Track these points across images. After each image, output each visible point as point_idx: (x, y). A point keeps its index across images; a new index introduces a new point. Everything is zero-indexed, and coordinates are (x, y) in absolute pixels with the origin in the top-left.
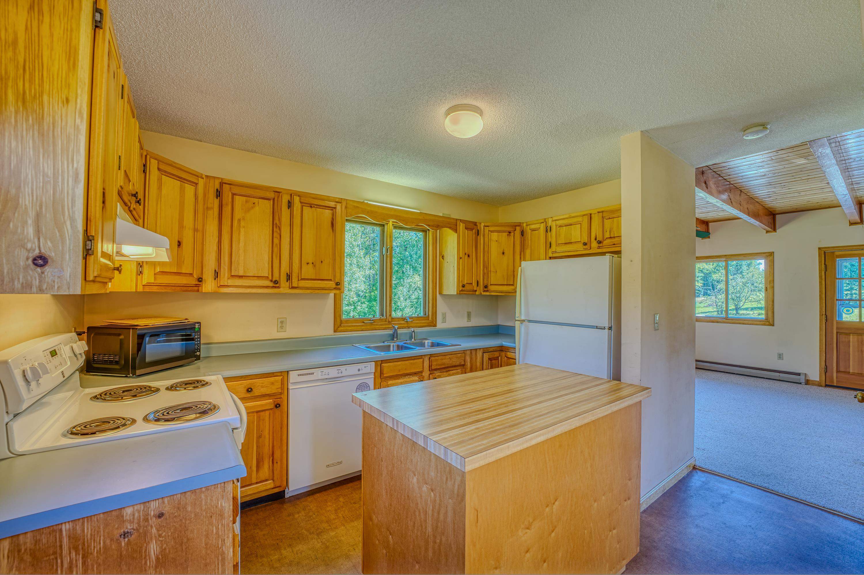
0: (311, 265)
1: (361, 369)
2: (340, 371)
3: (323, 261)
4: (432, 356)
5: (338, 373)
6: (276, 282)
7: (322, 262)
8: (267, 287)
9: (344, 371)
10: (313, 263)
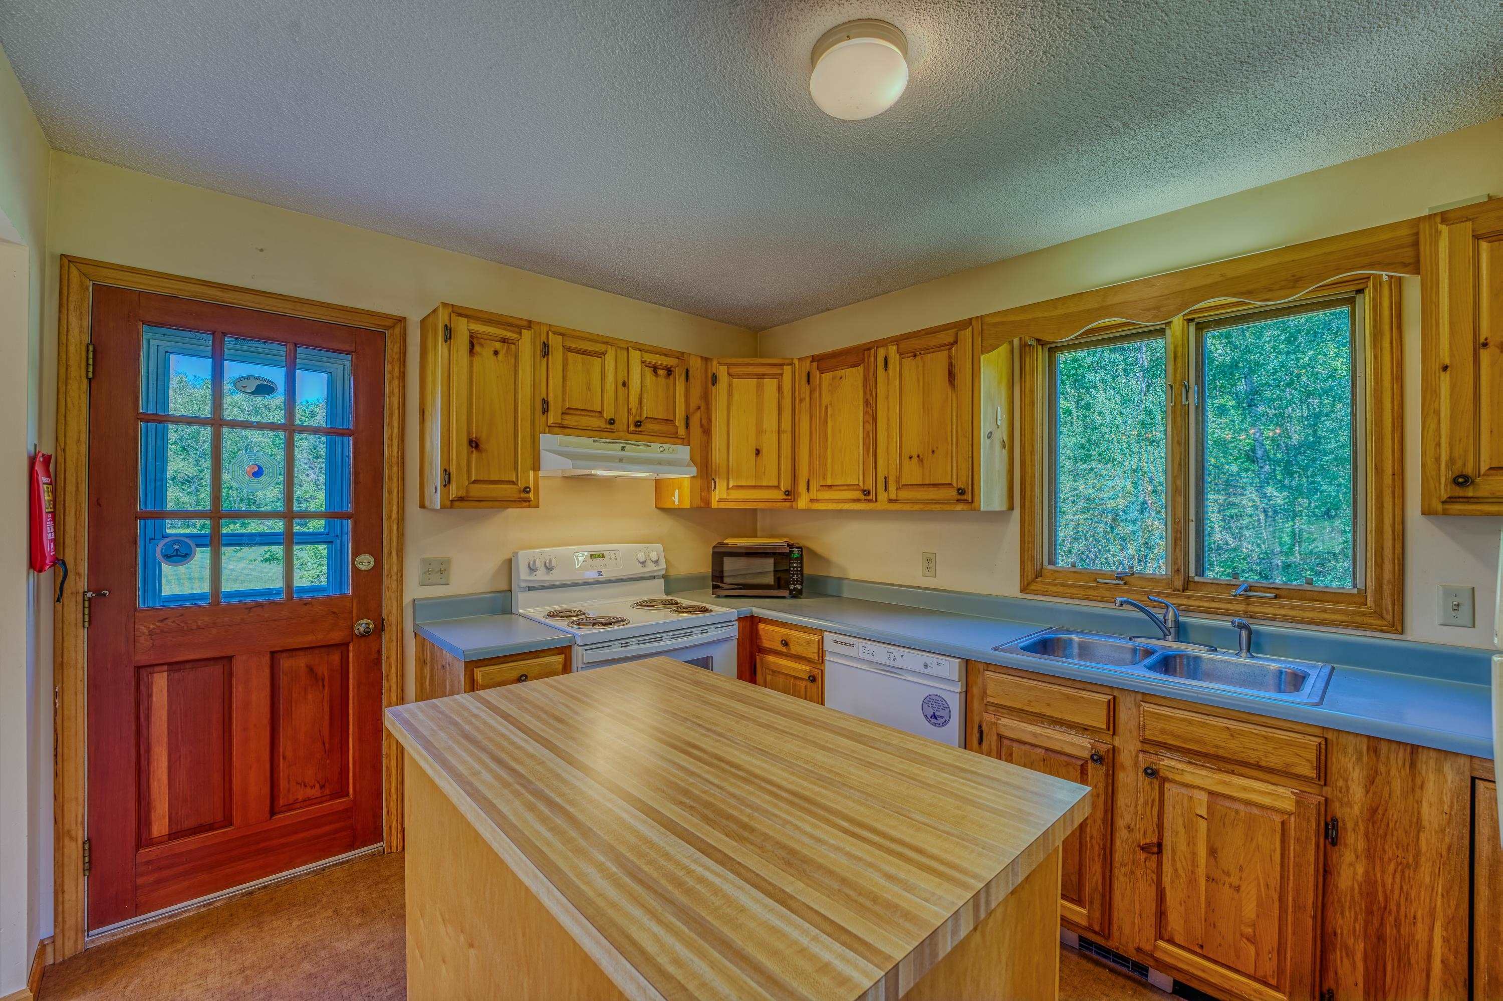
0: (915, 459)
1: (929, 665)
2: (892, 656)
3: (935, 449)
4: (1148, 699)
5: (889, 658)
6: (867, 493)
7: (933, 452)
8: (858, 500)
9: (899, 659)
10: (918, 456)
